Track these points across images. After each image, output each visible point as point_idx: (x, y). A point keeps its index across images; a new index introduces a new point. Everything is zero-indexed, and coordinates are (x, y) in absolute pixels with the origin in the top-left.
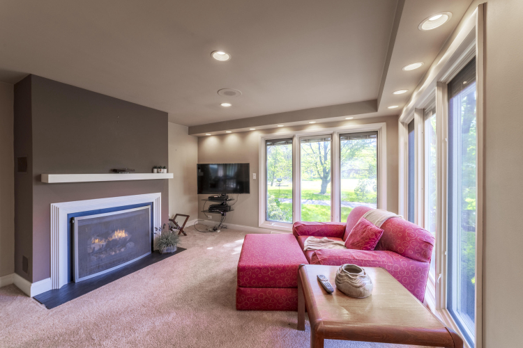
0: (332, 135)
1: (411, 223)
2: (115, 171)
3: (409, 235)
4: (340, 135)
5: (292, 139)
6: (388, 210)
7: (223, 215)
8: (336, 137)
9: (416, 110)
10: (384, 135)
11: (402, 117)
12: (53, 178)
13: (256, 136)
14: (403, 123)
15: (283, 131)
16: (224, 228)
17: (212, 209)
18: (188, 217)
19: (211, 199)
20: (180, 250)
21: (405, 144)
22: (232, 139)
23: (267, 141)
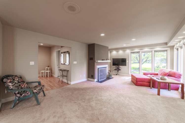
0: (152, 51)
1: (177, 72)
2: (103, 60)
3: (176, 73)
4: (155, 51)
5: (139, 52)
6: (170, 69)
7: (118, 71)
8: (153, 52)
9: (179, 47)
10: (169, 51)
11: (175, 47)
12: (99, 61)
13: (128, 51)
14: (175, 48)
15: (137, 50)
16: (119, 75)
17: (116, 70)
18: (110, 71)
19: (116, 67)
20: (112, 78)
21: (176, 54)
22: (121, 52)
23: (131, 52)
